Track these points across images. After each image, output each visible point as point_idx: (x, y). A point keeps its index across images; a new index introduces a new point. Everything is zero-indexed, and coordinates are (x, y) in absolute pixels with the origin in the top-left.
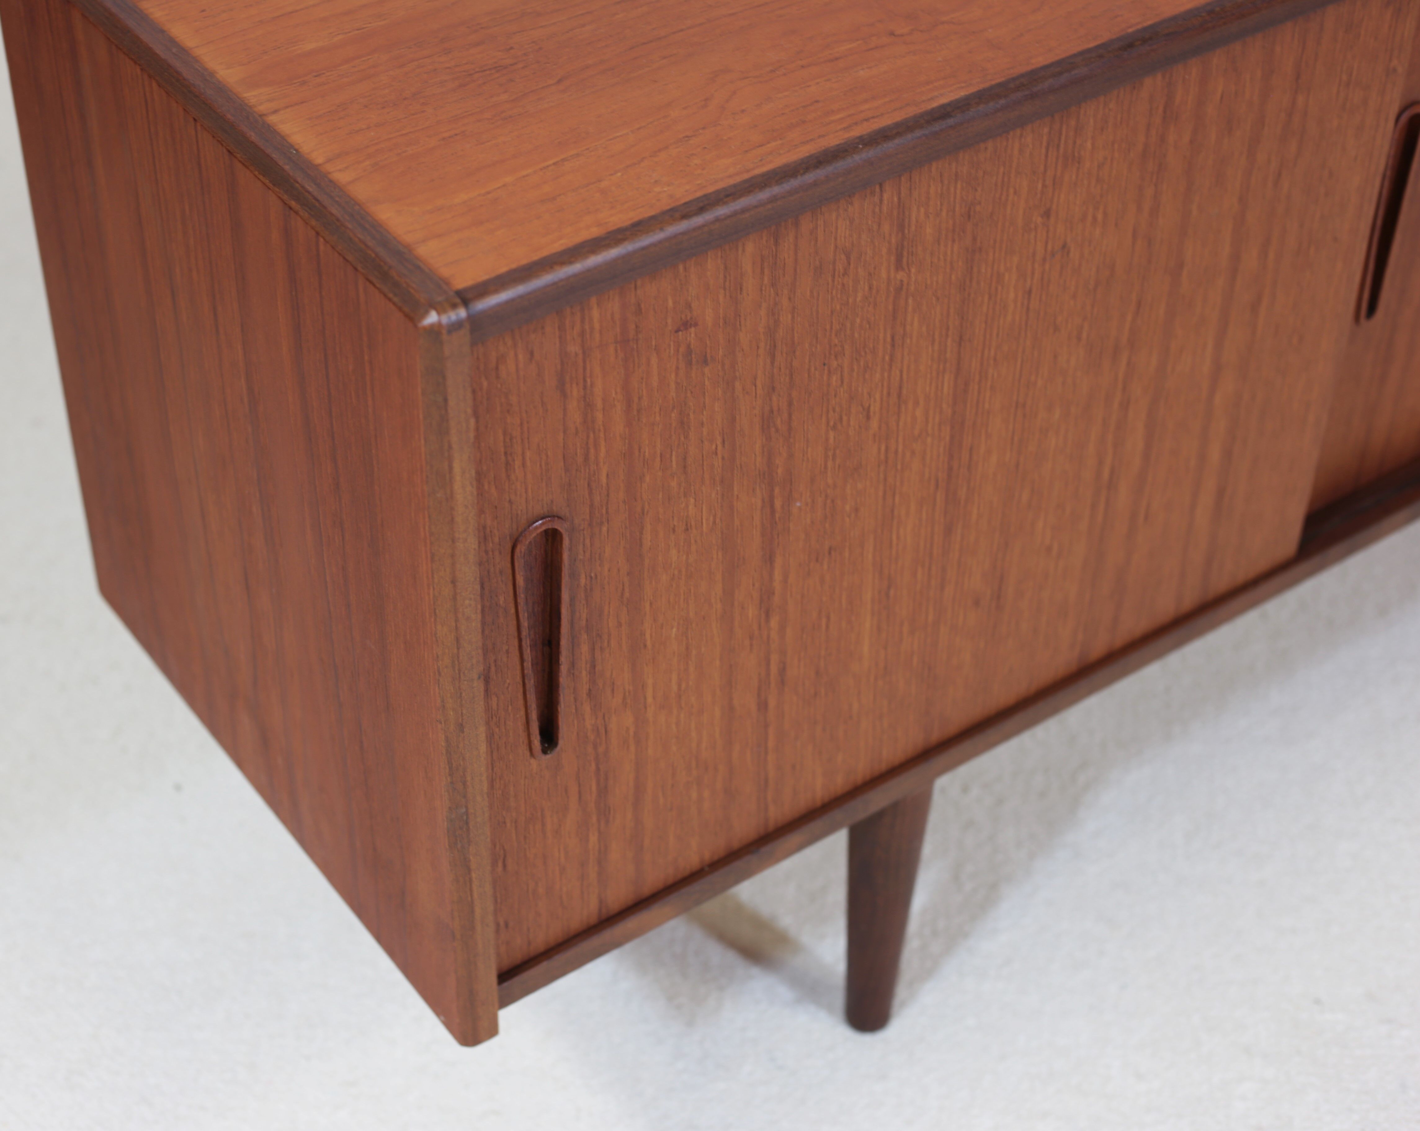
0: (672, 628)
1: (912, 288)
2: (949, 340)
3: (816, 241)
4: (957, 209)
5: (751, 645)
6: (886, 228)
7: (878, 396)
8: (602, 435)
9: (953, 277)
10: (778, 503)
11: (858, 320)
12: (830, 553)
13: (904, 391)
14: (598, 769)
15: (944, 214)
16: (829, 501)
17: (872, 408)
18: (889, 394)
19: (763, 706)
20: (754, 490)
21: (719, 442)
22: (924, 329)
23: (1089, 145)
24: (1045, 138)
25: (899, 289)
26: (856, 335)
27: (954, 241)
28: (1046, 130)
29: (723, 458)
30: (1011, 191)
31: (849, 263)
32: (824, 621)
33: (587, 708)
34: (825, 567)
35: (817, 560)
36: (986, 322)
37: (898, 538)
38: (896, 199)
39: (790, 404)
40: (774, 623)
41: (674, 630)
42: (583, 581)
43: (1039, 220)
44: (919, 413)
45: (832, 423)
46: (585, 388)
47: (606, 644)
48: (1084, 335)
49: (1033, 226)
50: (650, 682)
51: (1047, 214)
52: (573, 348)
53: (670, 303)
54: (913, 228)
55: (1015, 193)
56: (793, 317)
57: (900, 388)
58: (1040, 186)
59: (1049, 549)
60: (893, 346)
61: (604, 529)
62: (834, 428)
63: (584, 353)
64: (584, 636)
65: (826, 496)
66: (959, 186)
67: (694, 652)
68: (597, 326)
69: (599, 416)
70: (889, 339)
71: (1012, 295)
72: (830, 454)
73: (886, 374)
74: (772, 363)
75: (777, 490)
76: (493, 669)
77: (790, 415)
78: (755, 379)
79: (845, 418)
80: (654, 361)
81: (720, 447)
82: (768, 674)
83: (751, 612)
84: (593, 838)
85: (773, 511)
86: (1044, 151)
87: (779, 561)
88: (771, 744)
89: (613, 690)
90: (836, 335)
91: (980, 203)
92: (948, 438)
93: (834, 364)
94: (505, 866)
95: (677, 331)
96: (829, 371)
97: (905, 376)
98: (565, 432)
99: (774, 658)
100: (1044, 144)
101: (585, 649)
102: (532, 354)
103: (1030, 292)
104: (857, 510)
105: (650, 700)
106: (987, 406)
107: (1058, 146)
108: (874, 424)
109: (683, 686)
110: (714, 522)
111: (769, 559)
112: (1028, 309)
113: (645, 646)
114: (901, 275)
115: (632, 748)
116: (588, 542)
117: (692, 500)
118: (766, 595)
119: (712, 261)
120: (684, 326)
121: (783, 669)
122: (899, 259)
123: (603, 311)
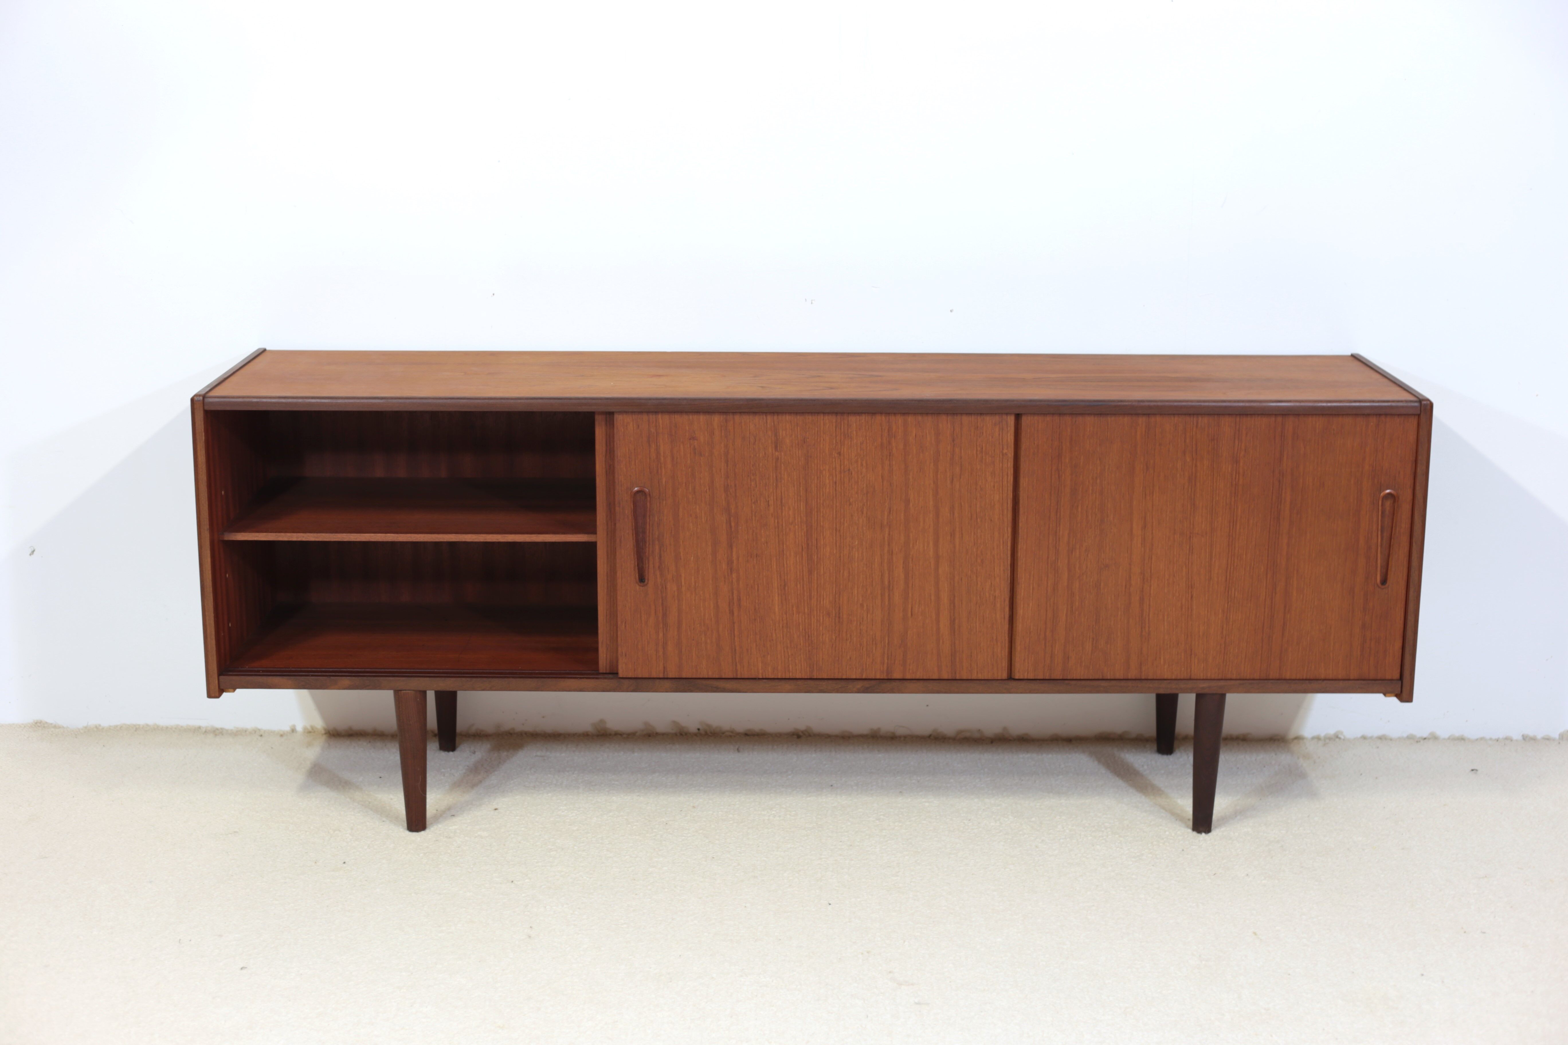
0: (691, 557)
1: (783, 460)
2: (801, 488)
3: (742, 427)
4: (799, 437)
5: (725, 581)
6: (770, 433)
7: (772, 498)
8: (663, 465)
9: (800, 463)
10: (733, 524)
11: (761, 464)
12: (757, 557)
13: (783, 501)
14: (662, 604)
15: (793, 436)
16: (754, 533)
17: (770, 502)
18: (777, 500)
19: (732, 612)
20: (722, 514)
21: (708, 488)
22: (789, 479)
23: (855, 432)
24: (834, 424)
25: (777, 459)
26: (761, 470)
27: (799, 449)
28: (834, 421)
29: (709, 495)
30: (822, 439)
31: (756, 441)
32: (756, 586)
33: (658, 573)
34: (755, 562)
35: (751, 557)
36: (817, 487)
37: (787, 564)
38: (773, 424)
39: (735, 486)
40: (734, 575)
41: (692, 558)
42: (656, 519)
43: (836, 455)
44: (791, 512)
45: (753, 501)
46: (657, 446)
47: (665, 550)
48: (865, 512)
49: (833, 456)
50: (683, 575)
51: (839, 454)
52: (653, 430)
53: (687, 428)
54: (781, 438)
55: (824, 440)
56: (734, 452)
57: (782, 499)
58: (834, 442)
59: (862, 605)
60: (777, 480)
61: (664, 502)
62: (754, 503)
63: (657, 433)
64: (657, 542)
65: (753, 531)
66: (799, 428)
67: (701, 572)
68: (661, 426)
69: (662, 459)
70: (775, 477)
71: (827, 481)
72: (754, 513)
73: (775, 491)
74: (727, 466)
75: (732, 518)
76: (623, 538)
77: (736, 490)
78: (721, 469)
79: (759, 502)
80: (682, 446)
81: (708, 490)
82: (733, 599)
83: (724, 566)
84: (661, 635)
85: (731, 527)
86: (834, 429)
87: (734, 550)
88: (736, 633)
89: (668, 571)
90: (752, 466)
91: (809, 438)
92: (805, 530)
93: (753, 478)
94: (625, 626)
95: (690, 439)
96: (751, 480)
97: (783, 495)
98: (650, 458)
99: (735, 592)
100: (834, 425)
101: (657, 547)
102: (639, 426)
103: (836, 483)
104: (767, 543)
105: (683, 583)
106: (822, 524)
107: (841, 428)
108: (771, 509)
109: (697, 585)
110: (707, 520)
111: (730, 546)
112: (836, 490)
113: (681, 559)
114: (777, 454)
115: (676, 601)
116: (658, 504)
117: (698, 507)
118: (730, 562)
119: (702, 418)
120: (693, 438)
121: (739, 600)
122: (776, 447)
123: (663, 420)
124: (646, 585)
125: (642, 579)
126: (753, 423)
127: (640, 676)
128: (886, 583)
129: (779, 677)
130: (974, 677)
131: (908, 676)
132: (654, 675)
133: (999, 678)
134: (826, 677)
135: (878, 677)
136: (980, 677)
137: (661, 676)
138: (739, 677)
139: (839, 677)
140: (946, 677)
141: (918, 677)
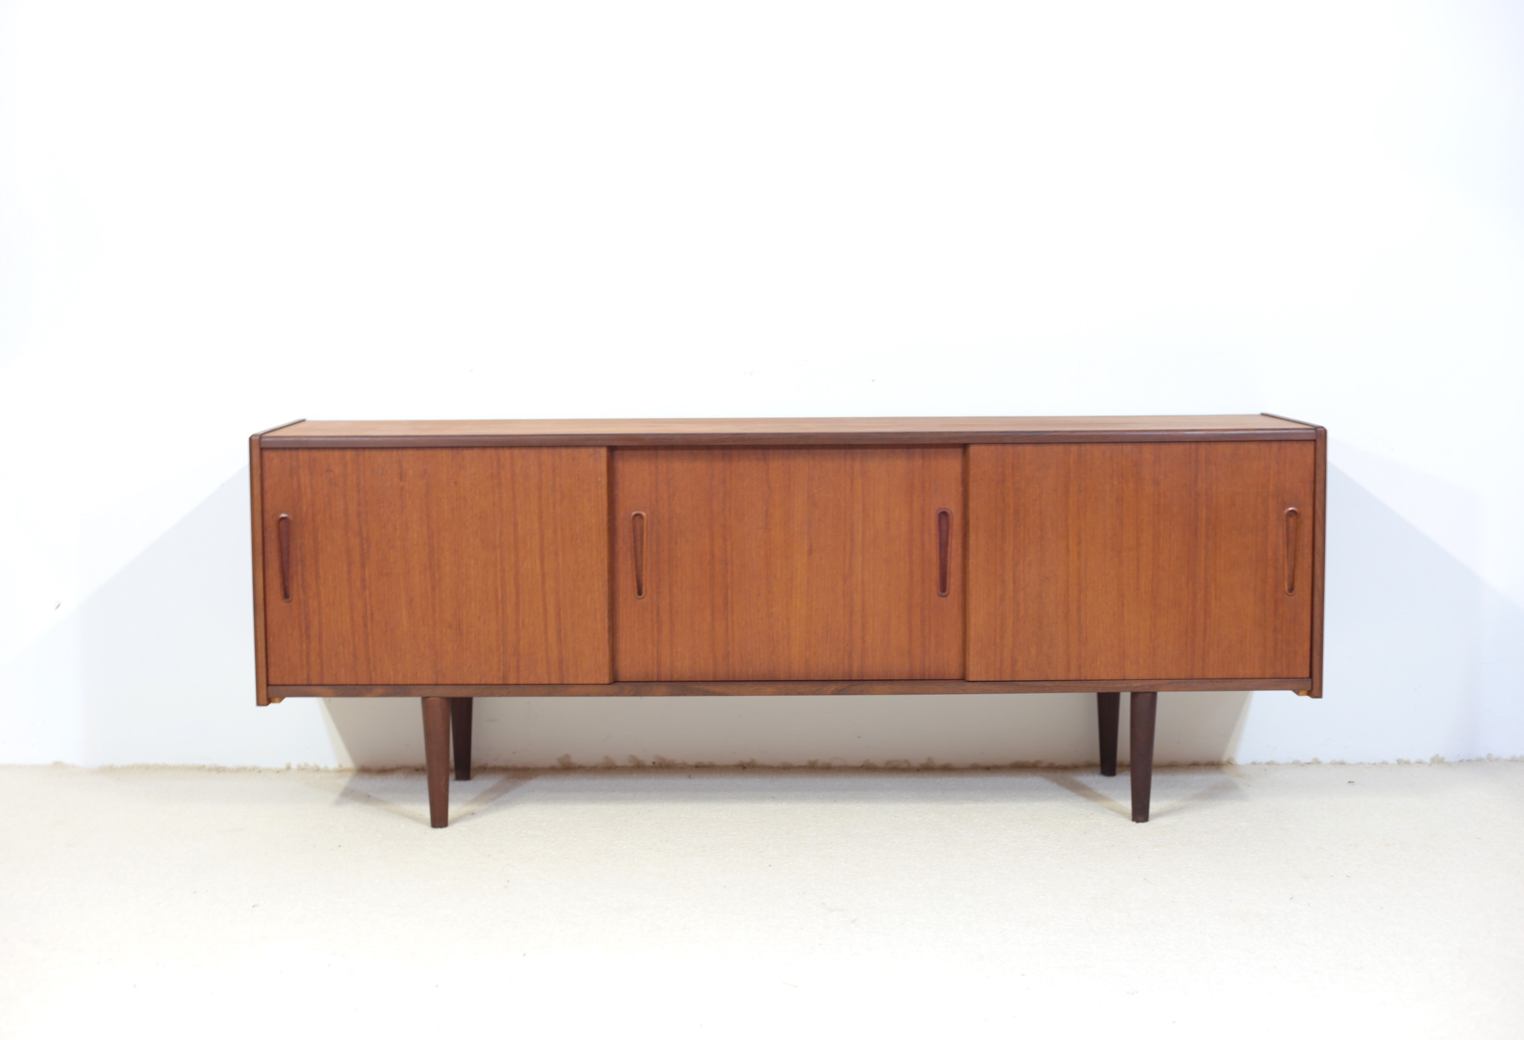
1: (407, 490)
2: (424, 514)
4: (420, 469)
5: (359, 597)
6: (395, 466)
7: (398, 523)
8: (304, 495)
9: (422, 492)
10: (365, 547)
11: (388, 493)
12: (386, 575)
13: (408, 525)
14: (305, 618)
15: (416, 469)
16: (384, 554)
17: (396, 526)
18: (402, 524)
19: (366, 625)
20: (356, 537)
21: (342, 514)
22: (413, 506)
23: (468, 464)
24: (451, 457)
26: (388, 498)
27: (420, 479)
29: (344, 521)
30: (440, 470)
31: (383, 472)
32: (387, 601)
33: (301, 590)
34: (385, 580)
35: (381, 576)
36: (437, 513)
37: (412, 581)
38: (397, 459)
39: (366, 512)
40: (367, 592)
41: (330, 576)
43: (453, 484)
44: (415, 536)
45: (382, 525)
46: (298, 477)
47: (307, 569)
48: (479, 534)
49: (451, 485)
50: (323, 592)
51: (456, 483)
52: (294, 465)
53: (324, 463)
54: (405, 470)
55: (442, 471)
56: (365, 483)
57: (407, 523)
58: (451, 472)
59: (479, 618)
60: (402, 507)
61: (305, 528)
62: (383, 527)
63: (298, 465)
64: (299, 563)
65: (383, 552)
67: (338, 589)
68: (302, 461)
69: (303, 489)
70: (400, 504)
71: (446, 508)
72: (383, 536)
73: (401, 516)
74: (359, 495)
75: (364, 541)
77: (367, 516)
78: (353, 498)
79: (387, 526)
80: (320, 478)
81: (343, 517)
82: (367, 613)
83: (358, 584)
84: (304, 646)
85: (363, 548)
87: (367, 569)
89: (310, 588)
90: (381, 495)
91: (429, 470)
92: (428, 551)
93: (381, 505)
95: (327, 472)
96: (380, 507)
97: (408, 519)
98: (292, 489)
99: (368, 607)
100: (451, 459)
101: (300, 567)
102: (282, 460)
103: (453, 509)
104: (395, 563)
105: (323, 599)
106: (442, 545)
107: (456, 461)
108: (398, 532)
109: (335, 600)
110: (342, 543)
111: (363, 566)
112: (453, 515)
113: (320, 577)
114: (401, 483)
115: (317, 615)
116: (301, 530)
117: (334, 531)
118: (363, 580)
119: (337, 453)
120: (329, 471)
121: (372, 614)
122: (401, 478)
123: (303, 455)
124: (291, 600)
125: (286, 595)
126: (381, 457)
127: (287, 683)
128: (500, 597)
129: (409, 683)
130: (580, 682)
131: (522, 682)
132: (299, 682)
133: (602, 683)
134: (449, 683)
135: (495, 682)
136: (585, 682)
137: (305, 683)
138: (373, 683)
139: (461, 683)
140: (554, 682)
141: (530, 682)
